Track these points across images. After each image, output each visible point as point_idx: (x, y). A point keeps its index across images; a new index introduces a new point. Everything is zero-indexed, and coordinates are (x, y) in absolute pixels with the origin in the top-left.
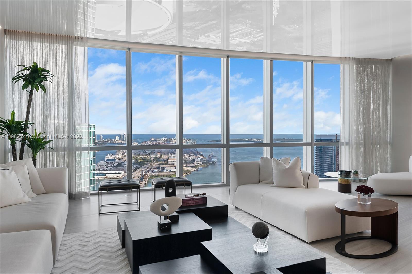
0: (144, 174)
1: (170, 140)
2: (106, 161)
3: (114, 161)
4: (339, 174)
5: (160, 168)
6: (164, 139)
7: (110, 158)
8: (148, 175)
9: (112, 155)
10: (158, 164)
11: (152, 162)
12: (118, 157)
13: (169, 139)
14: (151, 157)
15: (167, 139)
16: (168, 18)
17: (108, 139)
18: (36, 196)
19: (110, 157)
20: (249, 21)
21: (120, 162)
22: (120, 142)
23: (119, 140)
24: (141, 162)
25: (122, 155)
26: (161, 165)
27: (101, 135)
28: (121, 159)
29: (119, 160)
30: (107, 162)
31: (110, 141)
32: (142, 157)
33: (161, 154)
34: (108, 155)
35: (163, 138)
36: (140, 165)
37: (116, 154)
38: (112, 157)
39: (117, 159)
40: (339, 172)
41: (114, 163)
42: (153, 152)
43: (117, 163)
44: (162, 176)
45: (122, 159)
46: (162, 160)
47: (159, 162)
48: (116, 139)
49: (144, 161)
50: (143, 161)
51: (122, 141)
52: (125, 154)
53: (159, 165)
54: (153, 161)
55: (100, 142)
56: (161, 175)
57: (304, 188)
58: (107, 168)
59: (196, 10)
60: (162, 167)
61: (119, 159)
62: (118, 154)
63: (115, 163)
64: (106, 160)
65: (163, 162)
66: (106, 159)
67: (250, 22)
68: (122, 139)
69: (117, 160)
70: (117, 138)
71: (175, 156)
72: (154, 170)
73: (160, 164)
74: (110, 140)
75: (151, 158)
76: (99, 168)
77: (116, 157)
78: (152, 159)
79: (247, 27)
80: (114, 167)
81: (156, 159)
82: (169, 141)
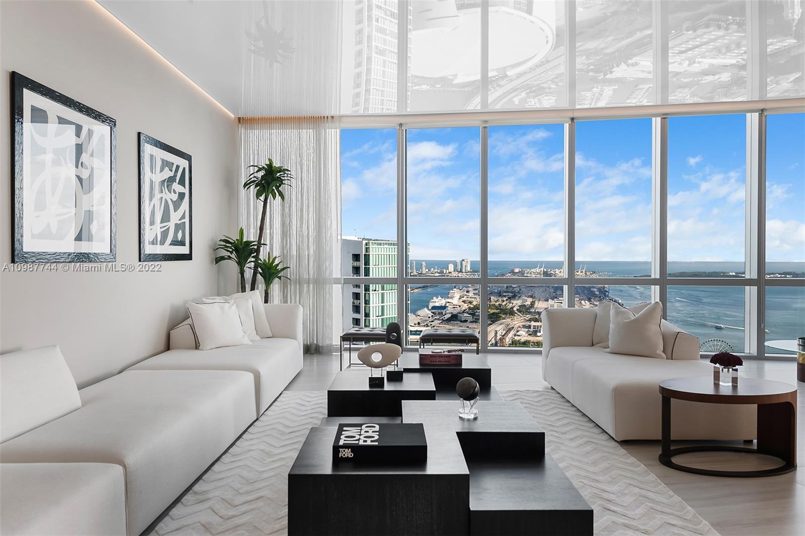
0: (498, 337)
1: (552, 272)
2: (430, 310)
3: (445, 310)
4: (799, 345)
5: (530, 328)
6: (540, 270)
7: (437, 304)
8: (507, 340)
9: (441, 298)
10: (527, 319)
11: (515, 316)
12: (452, 303)
13: (549, 270)
14: (514, 305)
15: (545, 270)
16: (547, 37)
17: (434, 269)
18: (260, 339)
19: (438, 302)
20: (735, 18)
21: (455, 312)
22: (455, 274)
23: (454, 271)
24: (493, 314)
25: (460, 299)
26: (533, 322)
27: (423, 261)
28: (458, 307)
29: (453, 309)
30: (433, 311)
31: (439, 273)
32: (496, 304)
33: (534, 300)
34: (435, 298)
35: (538, 268)
36: (492, 320)
37: (448, 298)
38: (441, 303)
39: (450, 306)
40: (799, 341)
41: (444, 314)
42: (517, 296)
43: (449, 313)
44: (534, 343)
45: (460, 306)
46: (535, 312)
47: (528, 316)
48: (448, 269)
49: (500, 313)
50: (498, 313)
51: (459, 272)
52: (464, 297)
53: (528, 321)
54: (516, 313)
55: (421, 274)
56: (532, 342)
57: (663, 358)
58: (432, 321)
59: (605, 13)
60: (534, 326)
61: (453, 307)
62: (452, 298)
63: (446, 314)
64: (430, 308)
65: (537, 317)
66: (431, 305)
67: (736, 20)
68: (459, 270)
69: (450, 309)
70: (451, 268)
71: (562, 305)
72: (517, 332)
73: (530, 320)
74: (439, 271)
75: (512, 308)
76: (420, 321)
77: (448, 302)
78: (515, 309)
79: (728, 32)
80: (445, 320)
81: (524, 310)
82: (550, 275)
